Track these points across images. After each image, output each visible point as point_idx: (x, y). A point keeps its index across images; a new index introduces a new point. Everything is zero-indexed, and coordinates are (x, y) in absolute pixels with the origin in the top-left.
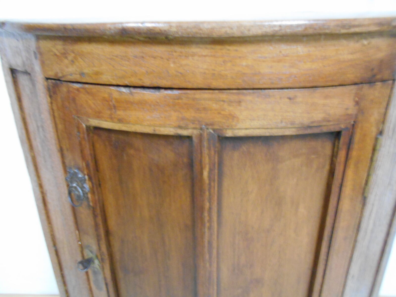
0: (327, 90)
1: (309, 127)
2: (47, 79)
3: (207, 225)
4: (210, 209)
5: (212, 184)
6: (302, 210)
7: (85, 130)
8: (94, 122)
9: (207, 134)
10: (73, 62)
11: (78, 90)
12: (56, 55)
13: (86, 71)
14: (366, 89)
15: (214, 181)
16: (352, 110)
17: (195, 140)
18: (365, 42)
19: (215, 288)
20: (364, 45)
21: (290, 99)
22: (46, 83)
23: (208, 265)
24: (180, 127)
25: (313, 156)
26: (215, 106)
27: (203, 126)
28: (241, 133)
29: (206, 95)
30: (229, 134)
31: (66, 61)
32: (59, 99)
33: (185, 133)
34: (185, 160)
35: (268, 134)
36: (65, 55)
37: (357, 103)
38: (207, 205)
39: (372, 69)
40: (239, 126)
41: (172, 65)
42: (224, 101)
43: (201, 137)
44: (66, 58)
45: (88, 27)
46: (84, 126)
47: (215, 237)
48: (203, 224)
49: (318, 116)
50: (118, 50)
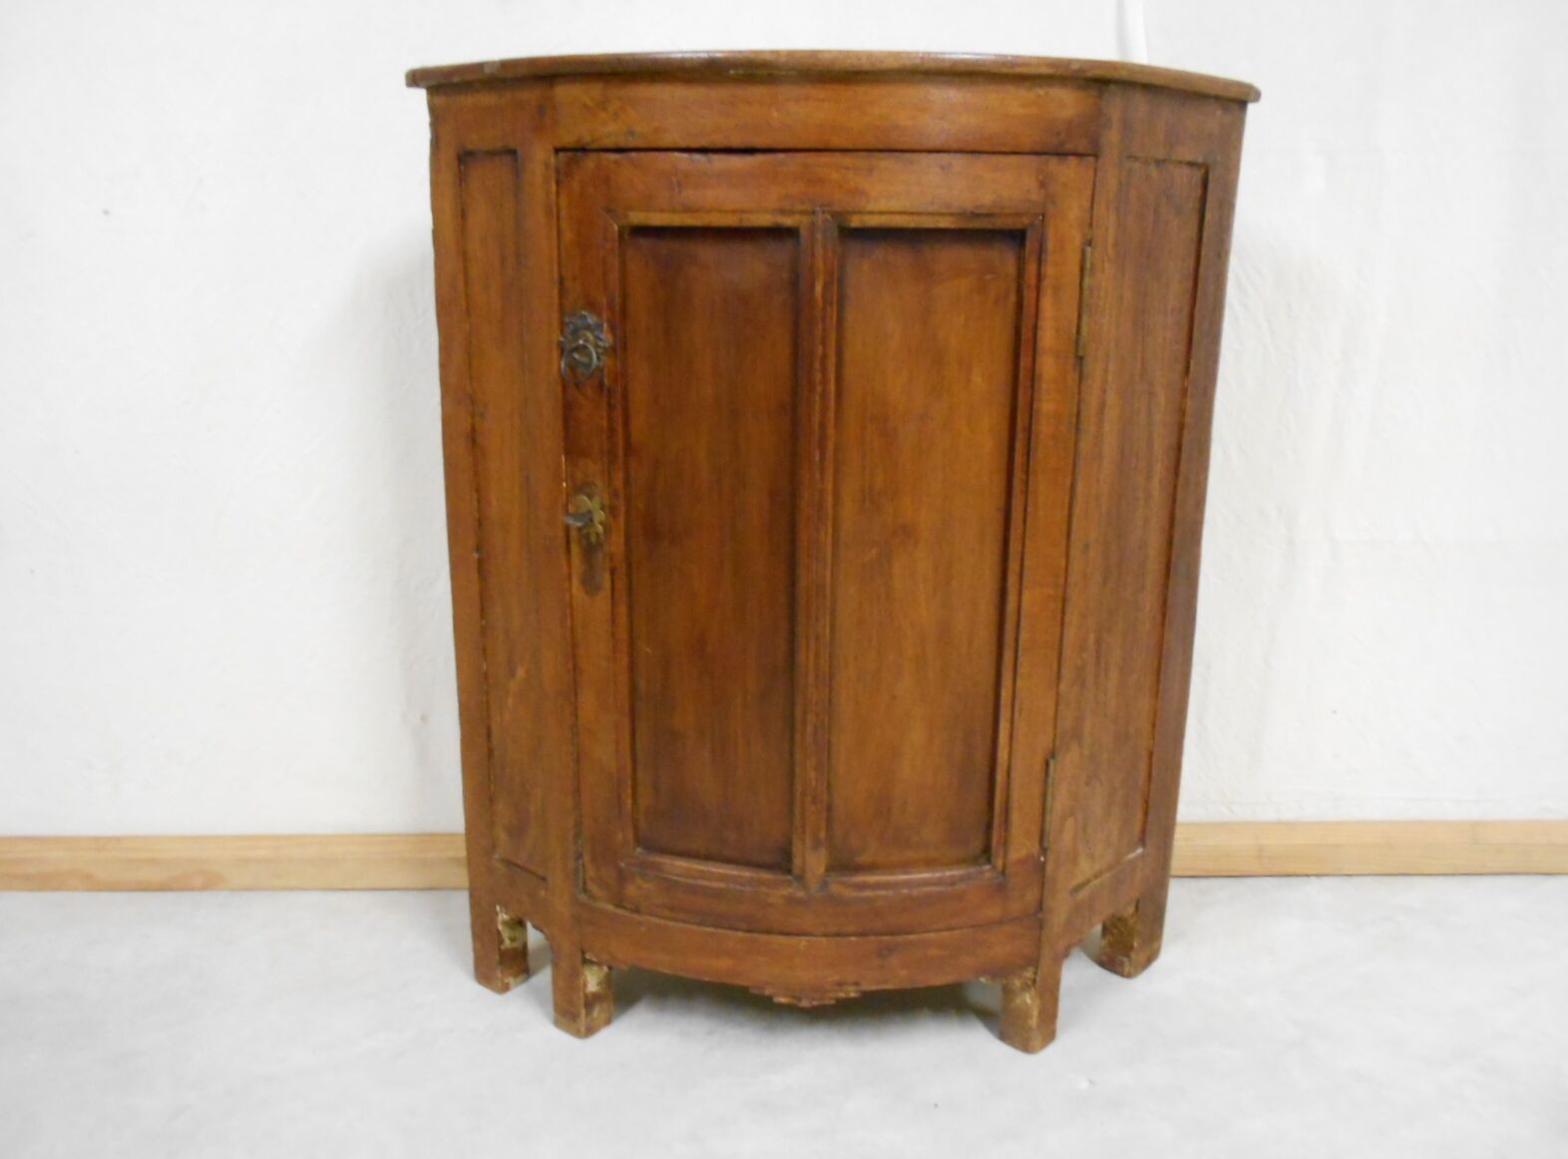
0: (995, 159)
1: (975, 215)
2: (557, 151)
3: (819, 389)
4: (824, 357)
5: (829, 309)
6: (977, 379)
7: (616, 235)
8: (637, 218)
9: (823, 222)
10: (616, 115)
11: (616, 162)
12: (585, 106)
13: (638, 129)
14: (1053, 163)
15: (831, 304)
16: (1036, 195)
17: (803, 233)
18: (1041, 92)
19: (830, 530)
20: (1039, 96)
21: (942, 168)
22: (553, 159)
23: (818, 476)
24: (782, 212)
25: (988, 277)
26: (835, 176)
27: (818, 209)
28: (874, 221)
29: (824, 158)
30: (855, 222)
31: (603, 115)
32: (576, 185)
33: (788, 221)
34: (785, 275)
35: (912, 225)
36: (603, 105)
37: (1043, 185)
38: (819, 350)
39: (1058, 134)
40: (871, 207)
41: (775, 114)
42: (848, 168)
43: (813, 226)
44: (605, 109)
45: (658, 56)
46: (616, 227)
47: (831, 414)
48: (811, 390)
49: (986, 198)
50: (696, 93)
